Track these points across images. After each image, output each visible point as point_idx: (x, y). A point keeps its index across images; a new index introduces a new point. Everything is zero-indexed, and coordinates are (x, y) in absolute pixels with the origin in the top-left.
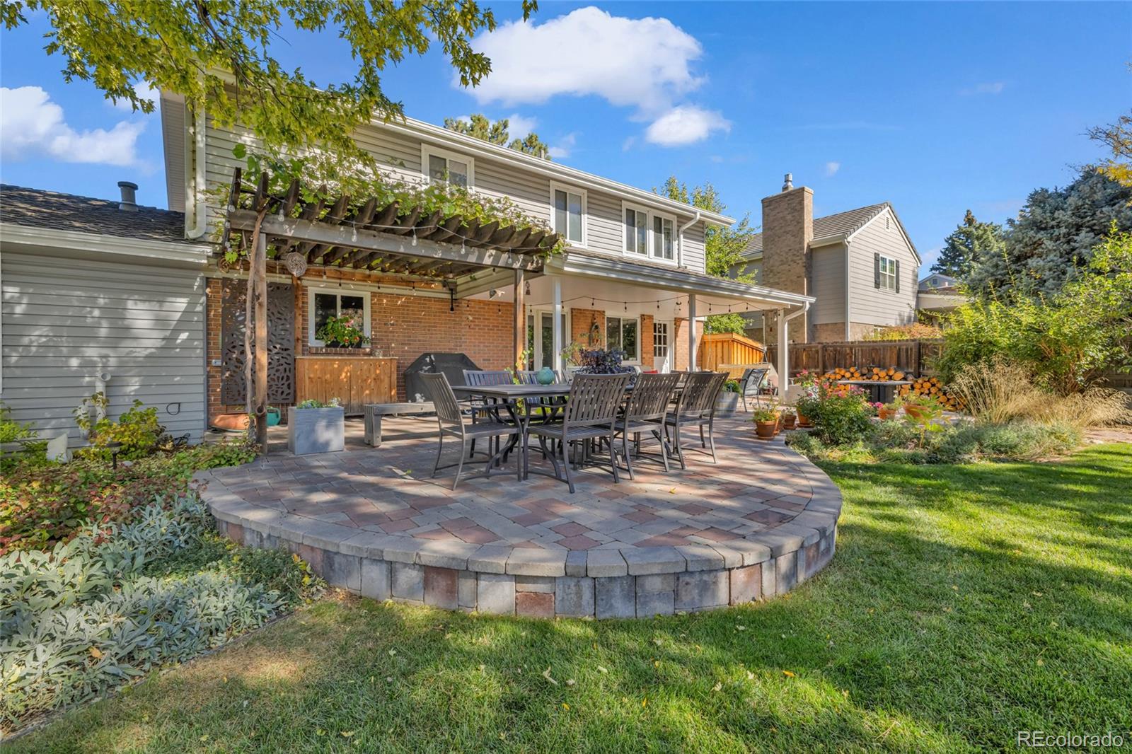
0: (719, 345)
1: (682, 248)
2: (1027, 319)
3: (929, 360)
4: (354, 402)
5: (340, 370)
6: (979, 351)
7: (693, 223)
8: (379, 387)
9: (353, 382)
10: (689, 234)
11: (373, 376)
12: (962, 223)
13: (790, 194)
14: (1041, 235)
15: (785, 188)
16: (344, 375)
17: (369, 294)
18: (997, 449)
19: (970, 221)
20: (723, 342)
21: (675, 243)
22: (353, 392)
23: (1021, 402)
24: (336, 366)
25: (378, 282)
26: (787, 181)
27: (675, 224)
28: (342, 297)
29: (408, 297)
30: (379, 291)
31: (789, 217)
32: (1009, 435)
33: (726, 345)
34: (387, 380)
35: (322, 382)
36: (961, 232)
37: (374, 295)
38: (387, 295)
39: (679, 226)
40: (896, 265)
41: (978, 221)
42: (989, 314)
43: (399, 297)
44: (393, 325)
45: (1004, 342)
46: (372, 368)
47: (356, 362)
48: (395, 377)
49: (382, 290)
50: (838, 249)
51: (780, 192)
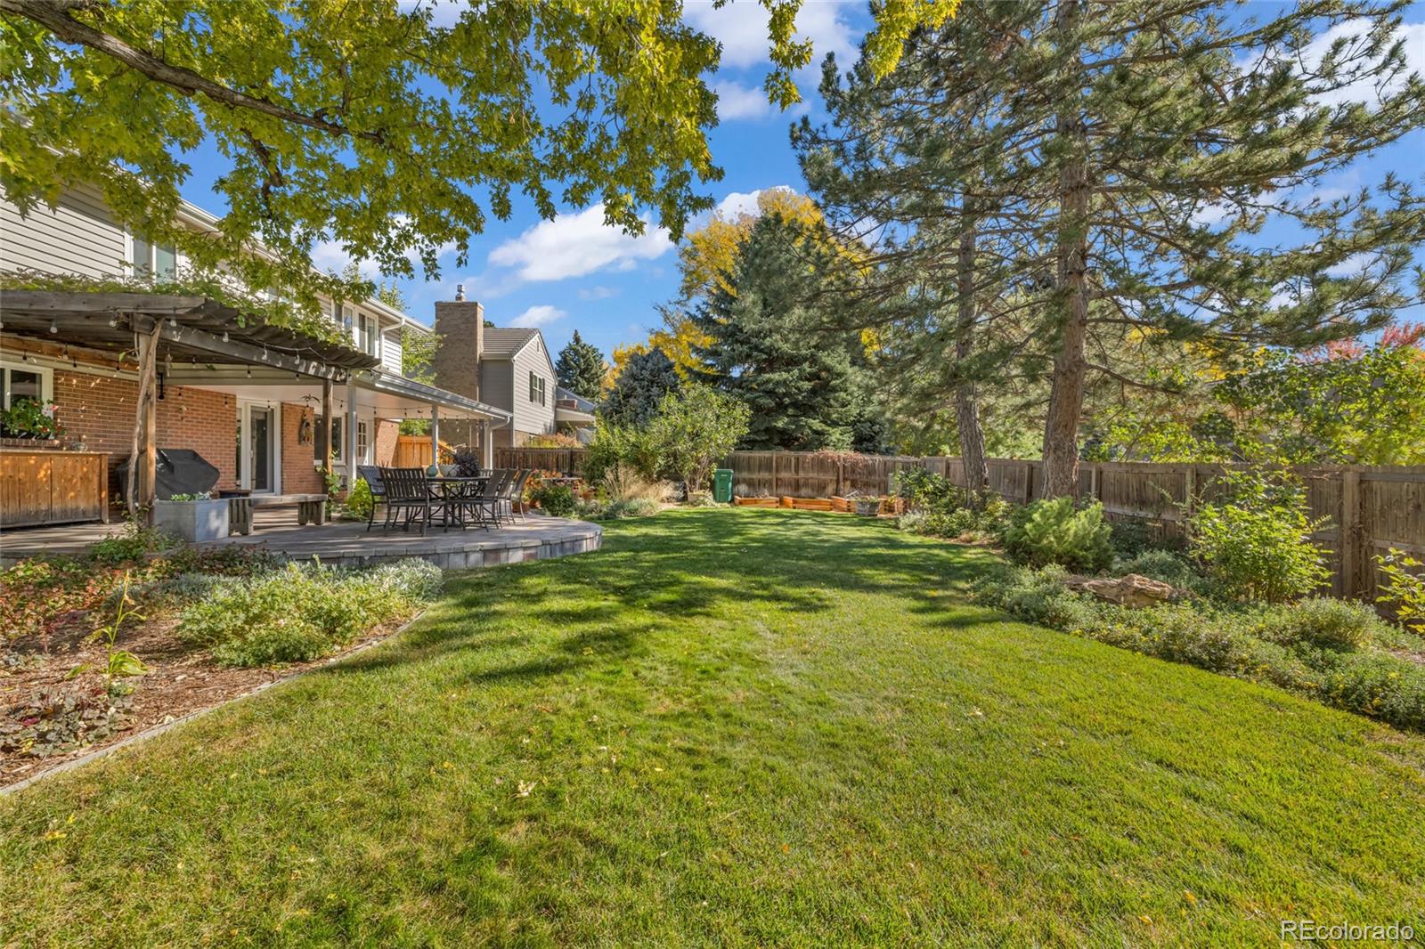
0: (417, 447)
1: (384, 349)
2: (633, 439)
3: (578, 463)
4: (57, 507)
5: (38, 468)
6: (609, 459)
7: (397, 326)
8: (87, 489)
9: (55, 483)
10: (389, 335)
11: (79, 474)
12: (572, 341)
13: (463, 305)
14: (636, 384)
15: (459, 298)
16: (42, 473)
17: (52, 371)
18: (630, 511)
19: (577, 340)
20: (421, 444)
21: (377, 343)
22: (54, 495)
23: (634, 488)
24: (32, 462)
25: (75, 358)
26: (460, 291)
27: (377, 323)
28: (13, 372)
29: (104, 378)
30: (76, 369)
31: (463, 326)
32: (634, 504)
33: (424, 447)
34: (96, 480)
35: (14, 482)
36: (570, 348)
37: (58, 373)
38: (77, 375)
39: (381, 327)
40: (542, 382)
41: (583, 341)
42: (613, 434)
43: (92, 377)
44: (84, 411)
45: (622, 453)
46: (78, 465)
47: (57, 458)
48: (105, 476)
49: (79, 369)
50: (506, 365)
51: (454, 300)
